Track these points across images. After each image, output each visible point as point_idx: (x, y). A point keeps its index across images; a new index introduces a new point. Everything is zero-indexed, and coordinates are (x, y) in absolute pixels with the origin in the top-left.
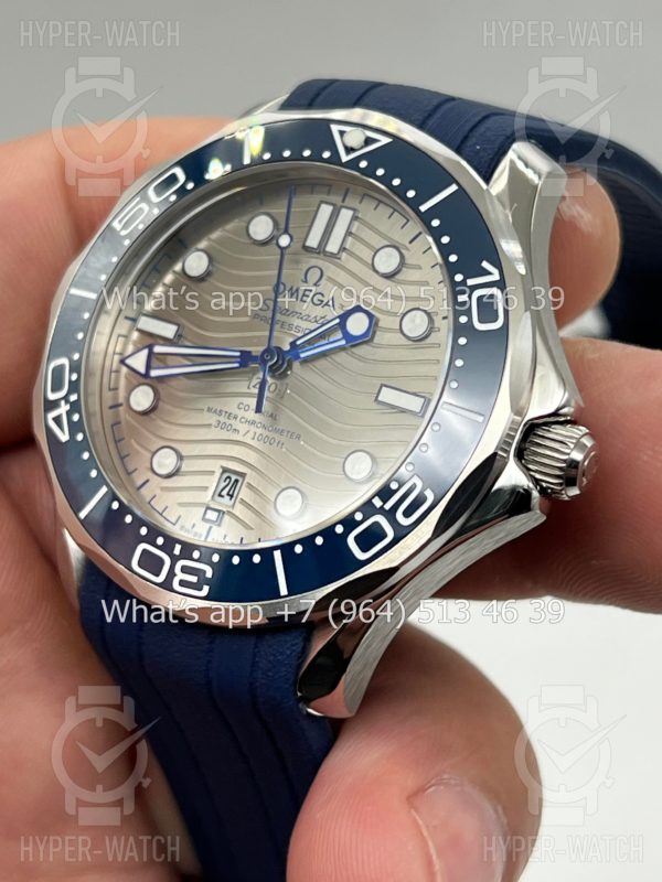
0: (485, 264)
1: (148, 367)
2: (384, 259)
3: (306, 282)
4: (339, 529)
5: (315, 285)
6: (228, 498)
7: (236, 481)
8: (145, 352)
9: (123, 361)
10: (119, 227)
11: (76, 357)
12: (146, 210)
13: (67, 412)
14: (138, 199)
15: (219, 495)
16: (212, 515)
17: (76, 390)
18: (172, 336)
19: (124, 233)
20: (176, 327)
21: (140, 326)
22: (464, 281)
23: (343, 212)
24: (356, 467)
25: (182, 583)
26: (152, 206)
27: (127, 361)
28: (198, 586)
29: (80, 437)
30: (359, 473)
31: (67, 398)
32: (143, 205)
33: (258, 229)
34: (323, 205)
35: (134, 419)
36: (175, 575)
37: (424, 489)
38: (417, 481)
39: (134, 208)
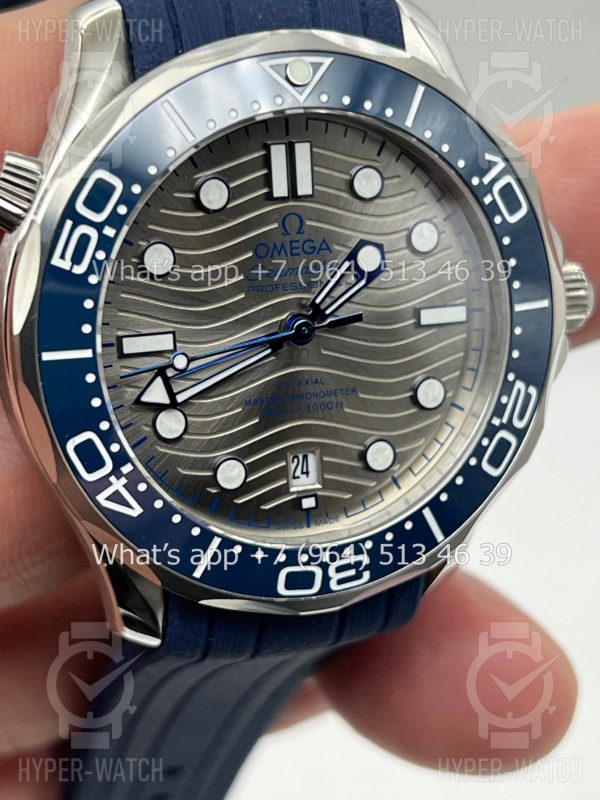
0: (488, 157)
1: (172, 395)
2: (364, 182)
3: (288, 234)
5: (299, 233)
6: (305, 476)
7: (305, 457)
8: (159, 380)
9: (138, 401)
10: (66, 265)
11: (104, 426)
12: (93, 234)
13: (124, 486)
14: (69, 224)
15: (294, 478)
16: (309, 503)
17: (126, 460)
18: (172, 348)
19: (79, 270)
20: (171, 336)
21: (126, 351)
22: (481, 182)
23: (298, 147)
24: (430, 396)
25: (340, 582)
26: (99, 227)
27: (144, 399)
28: (358, 576)
29: (158, 504)
30: (435, 400)
31: (116, 472)
32: (83, 229)
33: (211, 197)
34: (273, 148)
35: (171, 449)
36: (330, 579)
37: (527, 388)
38: (520, 385)
39: (71, 236)
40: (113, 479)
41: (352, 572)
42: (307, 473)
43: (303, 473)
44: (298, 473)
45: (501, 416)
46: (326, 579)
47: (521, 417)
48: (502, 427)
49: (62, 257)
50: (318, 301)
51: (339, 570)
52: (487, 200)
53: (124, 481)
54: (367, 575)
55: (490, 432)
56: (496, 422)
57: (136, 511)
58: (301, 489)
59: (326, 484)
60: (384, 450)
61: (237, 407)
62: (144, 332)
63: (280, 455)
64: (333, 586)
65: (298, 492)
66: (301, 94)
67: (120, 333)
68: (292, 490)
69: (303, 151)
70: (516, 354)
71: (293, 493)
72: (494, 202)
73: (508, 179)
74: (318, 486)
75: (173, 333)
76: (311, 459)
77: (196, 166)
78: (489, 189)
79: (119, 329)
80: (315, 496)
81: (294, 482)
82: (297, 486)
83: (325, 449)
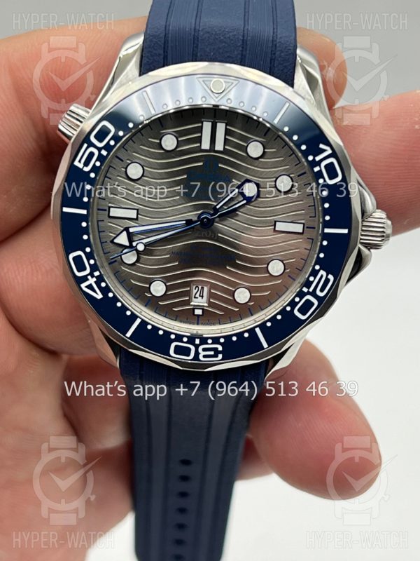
0: (322, 146)
1: (131, 241)
2: (253, 149)
4: (288, 309)
7: (202, 288)
8: (125, 233)
9: (112, 242)
10: (81, 166)
11: (88, 250)
12: (96, 152)
13: (95, 282)
14: (85, 145)
15: (195, 297)
16: (198, 312)
17: (97, 269)
18: (135, 217)
19: (87, 169)
20: (136, 211)
21: (111, 215)
22: (314, 159)
23: (219, 125)
24: (275, 269)
25: (205, 356)
26: (99, 149)
27: (116, 241)
28: (215, 356)
29: (111, 295)
30: (277, 272)
31: (91, 274)
32: (92, 149)
33: (167, 143)
34: (204, 123)
35: (129, 269)
36: (199, 354)
37: (327, 275)
38: (322, 273)
39: (85, 151)
40: (89, 277)
41: (212, 353)
42: (202, 297)
43: (200, 296)
44: (197, 295)
45: (309, 288)
46: (197, 353)
47: (322, 290)
48: (308, 293)
49: (80, 161)
50: (218, 207)
51: (204, 350)
52: (316, 169)
53: (95, 279)
54: (220, 356)
55: (301, 295)
56: (305, 290)
57: (99, 296)
58: (196, 304)
59: (211, 305)
60: (245, 293)
61: (167, 254)
62: (123, 206)
63: (188, 284)
64: (201, 357)
65: (194, 305)
66: (217, 98)
67: (110, 205)
68: (192, 303)
69: (221, 127)
70: (322, 255)
71: (192, 305)
72: (321, 171)
73: (332, 160)
74: (206, 305)
75: (138, 210)
76: (206, 289)
77: (162, 126)
78: (319, 163)
79: (110, 203)
80: (203, 309)
81: (194, 299)
82: (194, 302)
83: (213, 286)
